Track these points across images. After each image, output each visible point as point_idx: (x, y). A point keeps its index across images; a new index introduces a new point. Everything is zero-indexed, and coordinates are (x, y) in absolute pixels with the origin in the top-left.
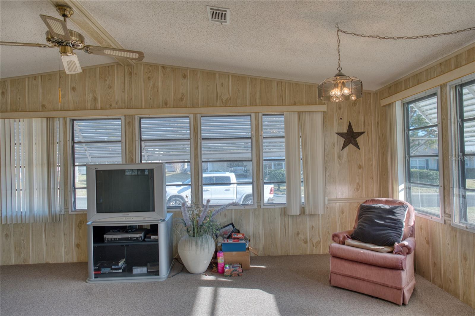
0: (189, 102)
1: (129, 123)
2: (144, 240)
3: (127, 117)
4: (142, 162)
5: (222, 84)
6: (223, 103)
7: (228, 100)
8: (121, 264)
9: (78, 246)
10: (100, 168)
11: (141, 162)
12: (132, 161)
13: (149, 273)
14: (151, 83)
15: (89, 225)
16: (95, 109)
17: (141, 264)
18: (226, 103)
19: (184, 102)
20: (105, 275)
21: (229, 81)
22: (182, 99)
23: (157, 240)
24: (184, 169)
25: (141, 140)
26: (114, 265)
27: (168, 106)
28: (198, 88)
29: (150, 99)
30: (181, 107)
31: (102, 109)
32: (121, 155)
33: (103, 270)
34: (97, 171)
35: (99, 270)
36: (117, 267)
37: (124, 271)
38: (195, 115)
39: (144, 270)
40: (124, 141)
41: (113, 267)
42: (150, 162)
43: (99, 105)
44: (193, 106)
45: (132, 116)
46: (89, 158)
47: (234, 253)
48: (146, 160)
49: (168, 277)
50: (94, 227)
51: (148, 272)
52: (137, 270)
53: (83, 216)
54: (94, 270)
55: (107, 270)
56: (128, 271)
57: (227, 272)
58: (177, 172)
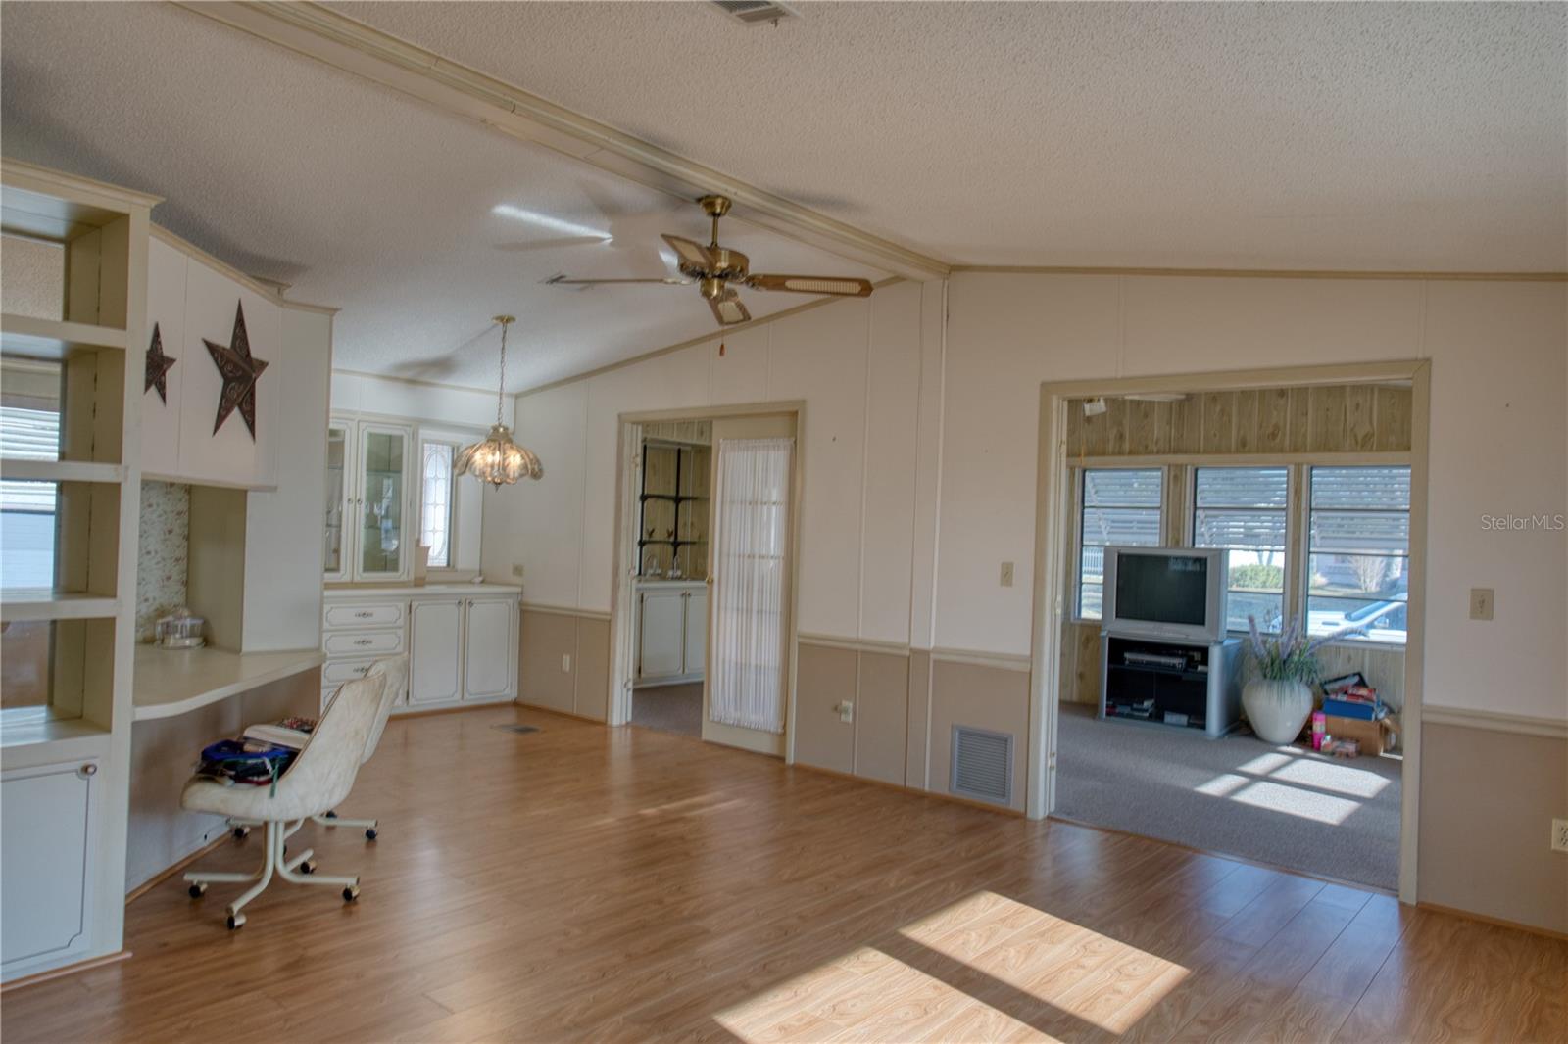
0: (1287, 442)
1: (1176, 477)
2: (1185, 670)
3: (1172, 469)
4: (1197, 546)
5: (1358, 405)
6: (1357, 442)
7: (1368, 437)
8: (1147, 704)
9: (1081, 676)
10: (1123, 552)
11: (1193, 544)
12: (1177, 543)
13: (1190, 725)
14: (1218, 409)
15: (1104, 637)
16: (1120, 453)
17: (1178, 710)
18: (1364, 444)
19: (1278, 440)
20: (1121, 715)
21: (1372, 399)
22: (1273, 435)
23: (1206, 674)
24: (1387, 579)
25: (1195, 509)
26: (1137, 703)
27: (1247, 448)
28: (1307, 414)
29: (1215, 435)
30: (1272, 451)
31: (1131, 453)
32: (1158, 531)
33: (1119, 709)
34: (1120, 557)
35: (1114, 707)
36: (1139, 707)
37: (1150, 716)
38: (1299, 467)
39: (1184, 719)
40: (1165, 508)
41: (1135, 706)
42: (1214, 546)
43: (1127, 446)
44: (1295, 450)
45: (1181, 468)
46: (1105, 533)
47: (1347, 720)
48: (1208, 541)
49: (1221, 737)
50: (1111, 639)
51: (1188, 722)
52: (1169, 718)
53: (1093, 627)
54: (1107, 707)
55: (1126, 710)
56: (1157, 716)
57: (1325, 746)
58: (1366, 589)
